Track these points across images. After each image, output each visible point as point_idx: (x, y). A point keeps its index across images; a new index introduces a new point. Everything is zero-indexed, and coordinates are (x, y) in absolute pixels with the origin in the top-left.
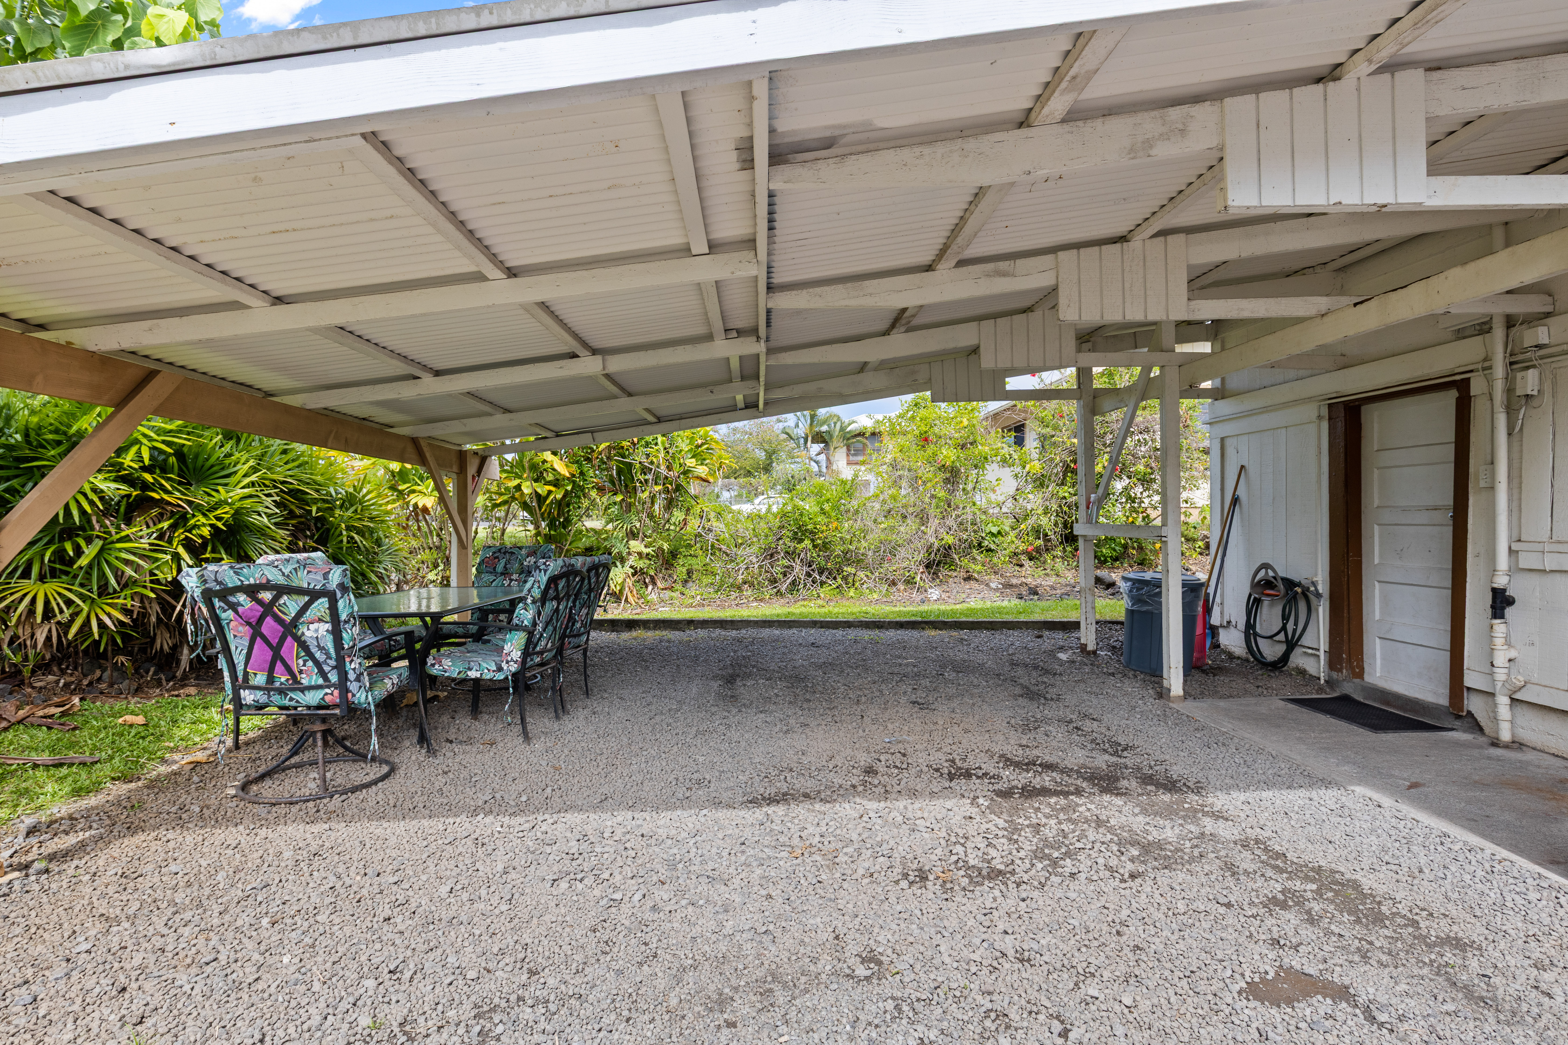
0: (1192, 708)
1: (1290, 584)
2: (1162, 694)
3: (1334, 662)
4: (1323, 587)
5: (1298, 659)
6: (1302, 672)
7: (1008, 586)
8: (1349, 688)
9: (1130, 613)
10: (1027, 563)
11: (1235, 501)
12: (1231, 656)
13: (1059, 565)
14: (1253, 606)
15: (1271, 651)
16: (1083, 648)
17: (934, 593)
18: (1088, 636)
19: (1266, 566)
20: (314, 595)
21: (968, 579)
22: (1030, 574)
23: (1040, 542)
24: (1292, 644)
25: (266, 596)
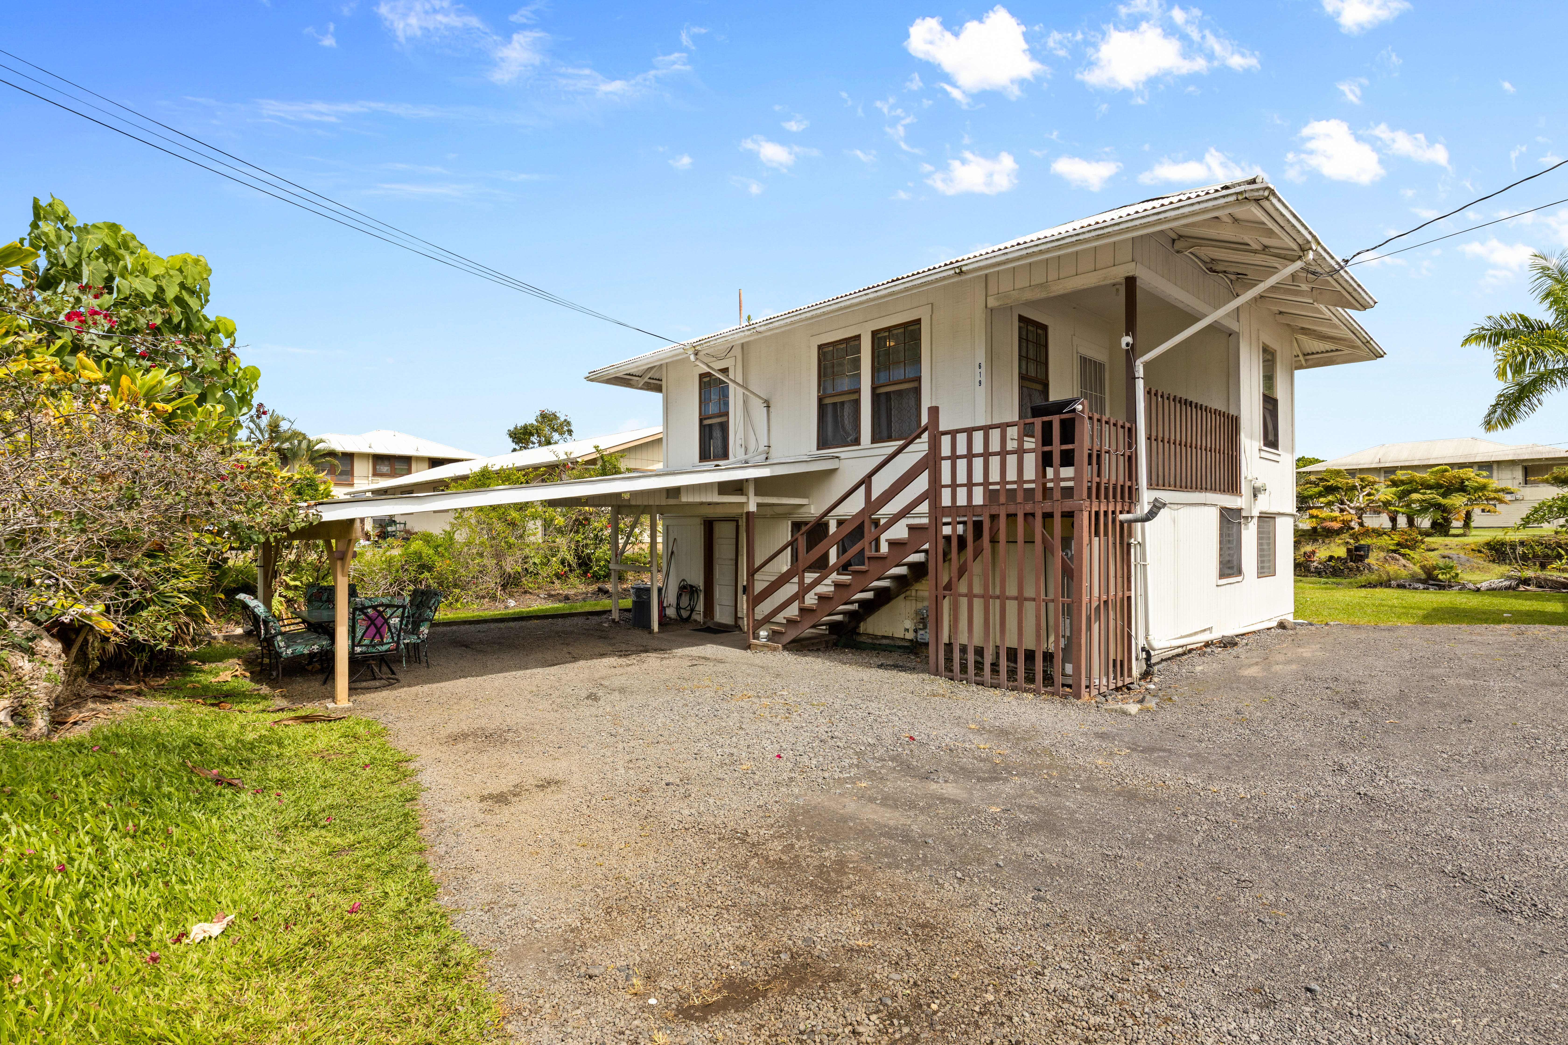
0: (661, 635)
1: (691, 586)
2: (651, 632)
3: (705, 616)
4: (702, 588)
5: (695, 616)
6: (695, 621)
7: (550, 596)
8: (710, 624)
9: (634, 602)
10: (557, 582)
11: (672, 553)
12: (670, 619)
13: (577, 582)
14: (679, 597)
15: (685, 614)
16: (613, 620)
17: (512, 603)
18: (615, 615)
19: (684, 580)
20: (398, 607)
21: (526, 592)
22: (559, 587)
23: (567, 569)
24: (692, 610)
25: (381, 609)
